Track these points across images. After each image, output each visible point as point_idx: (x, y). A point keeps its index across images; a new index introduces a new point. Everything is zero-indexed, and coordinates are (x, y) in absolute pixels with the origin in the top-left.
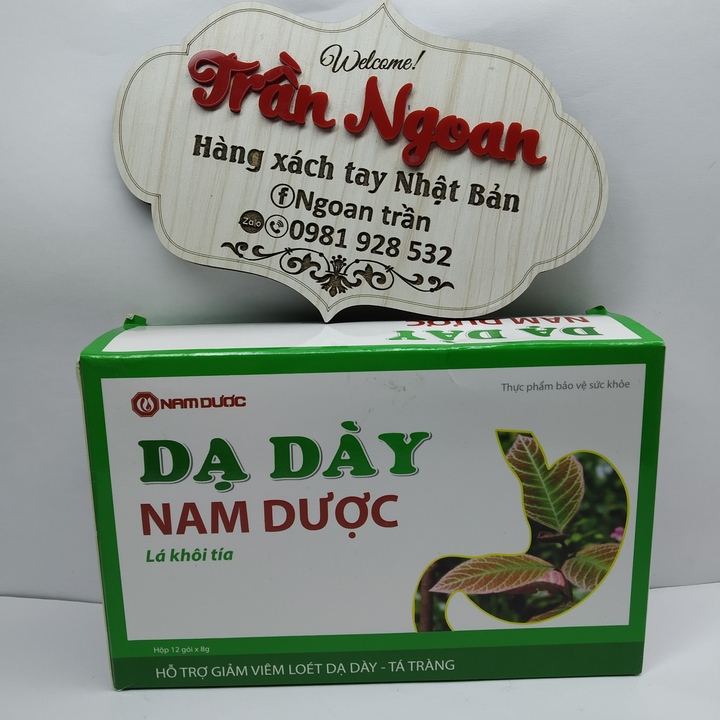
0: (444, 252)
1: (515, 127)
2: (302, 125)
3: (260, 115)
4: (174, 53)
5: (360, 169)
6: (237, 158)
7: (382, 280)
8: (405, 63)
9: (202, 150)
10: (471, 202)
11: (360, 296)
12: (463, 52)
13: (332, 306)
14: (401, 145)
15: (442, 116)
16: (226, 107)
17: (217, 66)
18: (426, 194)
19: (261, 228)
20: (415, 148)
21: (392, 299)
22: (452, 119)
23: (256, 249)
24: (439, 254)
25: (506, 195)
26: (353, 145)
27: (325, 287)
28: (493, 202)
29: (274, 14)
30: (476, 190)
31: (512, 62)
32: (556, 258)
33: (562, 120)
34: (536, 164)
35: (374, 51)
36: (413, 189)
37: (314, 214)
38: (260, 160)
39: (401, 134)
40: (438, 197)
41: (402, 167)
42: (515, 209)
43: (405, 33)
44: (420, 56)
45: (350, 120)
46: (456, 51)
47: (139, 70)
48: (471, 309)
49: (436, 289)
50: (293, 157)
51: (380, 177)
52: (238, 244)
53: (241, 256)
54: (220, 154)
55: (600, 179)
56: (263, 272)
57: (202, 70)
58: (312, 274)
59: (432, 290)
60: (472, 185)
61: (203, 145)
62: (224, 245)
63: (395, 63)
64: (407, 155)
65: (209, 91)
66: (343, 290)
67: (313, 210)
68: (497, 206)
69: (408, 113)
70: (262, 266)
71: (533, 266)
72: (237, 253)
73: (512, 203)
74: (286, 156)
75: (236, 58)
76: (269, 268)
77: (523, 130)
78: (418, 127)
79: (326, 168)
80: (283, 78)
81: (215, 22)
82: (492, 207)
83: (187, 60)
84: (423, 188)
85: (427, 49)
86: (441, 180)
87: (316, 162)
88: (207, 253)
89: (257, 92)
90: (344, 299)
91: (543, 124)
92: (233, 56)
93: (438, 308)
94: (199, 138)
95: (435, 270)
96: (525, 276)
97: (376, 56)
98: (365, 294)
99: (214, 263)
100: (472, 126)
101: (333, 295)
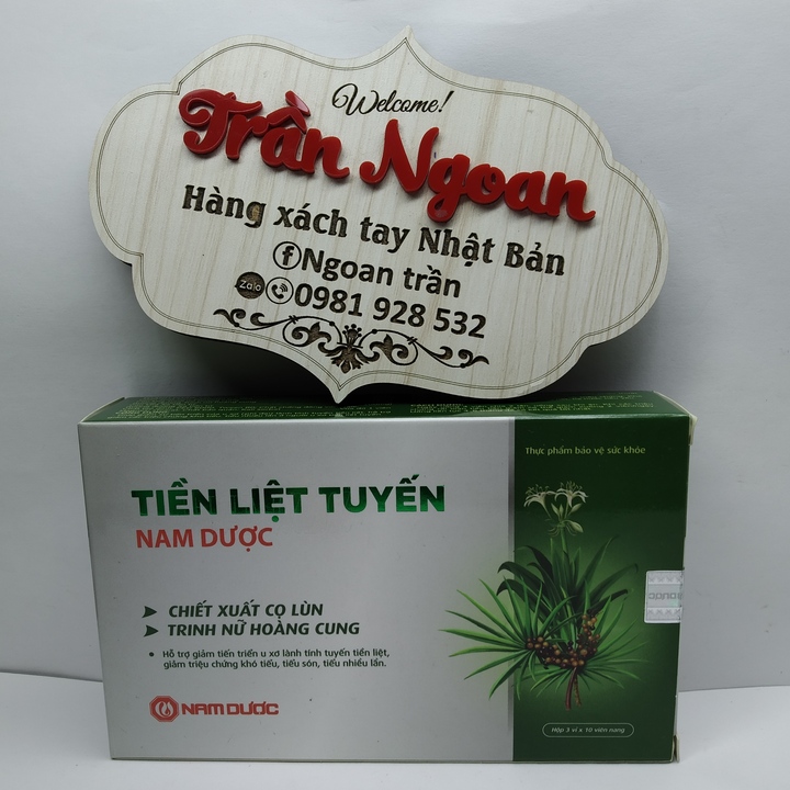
0: (477, 321)
1: (559, 178)
2: (310, 174)
3: (262, 163)
4: (163, 93)
5: (378, 226)
6: (234, 212)
7: (404, 353)
8: (431, 105)
9: (193, 202)
10: (508, 263)
11: (377, 372)
12: (497, 92)
13: (344, 384)
14: (426, 198)
15: (473, 164)
16: (222, 155)
17: (212, 107)
18: (455, 254)
19: (260, 292)
20: (441, 202)
21: (415, 375)
22: (485, 168)
23: (255, 317)
24: (471, 324)
25: (549, 256)
26: (369, 197)
27: (335, 361)
28: (534, 264)
29: (280, 49)
30: (514, 249)
31: (554, 103)
32: (609, 329)
33: (613, 169)
34: (583, 220)
35: (395, 92)
36: (440, 248)
37: (324, 276)
38: (261, 214)
39: (426, 185)
40: (469, 258)
41: (427, 223)
42: (560, 272)
43: (430, 71)
44: (448, 98)
45: (366, 169)
46: (489, 92)
47: (121, 111)
49: (467, 365)
50: (299, 211)
51: (402, 234)
52: (233, 312)
53: (237, 325)
54: (214, 207)
55: (659, 237)
56: (262, 344)
57: (195, 111)
58: (321, 346)
59: (463, 366)
60: (509, 244)
61: (194, 197)
62: (218, 312)
63: (419, 105)
64: (433, 209)
65: (202, 135)
66: (358, 365)
67: (322, 271)
68: (538, 269)
69: (433, 161)
70: (261, 337)
72: (232, 321)
73: (556, 265)
74: (292, 210)
75: (234, 98)
76: (270, 339)
77: (567, 181)
78: (446, 177)
79: (338, 225)
80: (289, 121)
81: (212, 57)
82: (532, 269)
83: (178, 99)
84: (452, 247)
85: (455, 89)
86: (473, 238)
87: (327, 217)
88: (197, 322)
89: (259, 137)
90: (358, 376)
91: (591, 174)
92: (231, 96)
93: (470, 386)
94: (190, 188)
95: (464, 342)
96: (573, 350)
97: (397, 97)
98: (384, 370)
99: (205, 334)
100: (508, 177)
101: (345, 371)
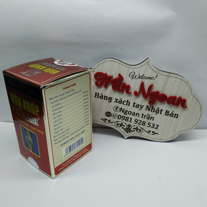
0: (157, 126)
1: (180, 98)
2: (123, 92)
3: (112, 89)
5: (137, 104)
6: (106, 99)
7: (140, 131)
8: (152, 78)
9: (97, 96)
10: (165, 115)
11: (134, 134)
12: (168, 76)
13: (127, 135)
15: (161, 93)
18: (154, 112)
19: (110, 116)
20: (152, 101)
21: (142, 135)
22: (163, 94)
23: (109, 121)
24: (155, 126)
25: (175, 114)
26: (136, 98)
27: (125, 131)
28: (171, 115)
29: (117, 62)
30: (167, 112)
31: (182, 80)
32: (186, 130)
33: (193, 96)
35: (144, 74)
36: (150, 110)
37: (124, 114)
38: (112, 99)
39: (149, 96)
40: (157, 113)
41: (148, 104)
42: (177, 117)
43: (153, 70)
44: (156, 77)
45: (135, 92)
46: (166, 76)
49: (154, 134)
50: (120, 100)
51: (142, 106)
52: (105, 119)
53: (105, 122)
54: (101, 97)
55: (201, 112)
57: (98, 77)
58: (123, 128)
59: (153, 134)
62: (101, 119)
63: (149, 78)
64: (150, 103)
66: (130, 132)
67: (124, 113)
69: (151, 91)
70: (110, 125)
71: (180, 132)
72: (104, 121)
74: (118, 99)
76: (112, 125)
77: (182, 98)
79: (128, 103)
81: (101, 64)
83: (94, 73)
84: (153, 109)
85: (158, 75)
86: (158, 109)
88: (97, 120)
89: (112, 84)
90: (130, 134)
91: (188, 97)
92: (106, 74)
93: (154, 139)
94: (96, 93)
95: (154, 130)
96: (177, 134)
97: (144, 76)
98: (135, 134)
99: (99, 123)
100: (168, 96)
101: (127, 133)
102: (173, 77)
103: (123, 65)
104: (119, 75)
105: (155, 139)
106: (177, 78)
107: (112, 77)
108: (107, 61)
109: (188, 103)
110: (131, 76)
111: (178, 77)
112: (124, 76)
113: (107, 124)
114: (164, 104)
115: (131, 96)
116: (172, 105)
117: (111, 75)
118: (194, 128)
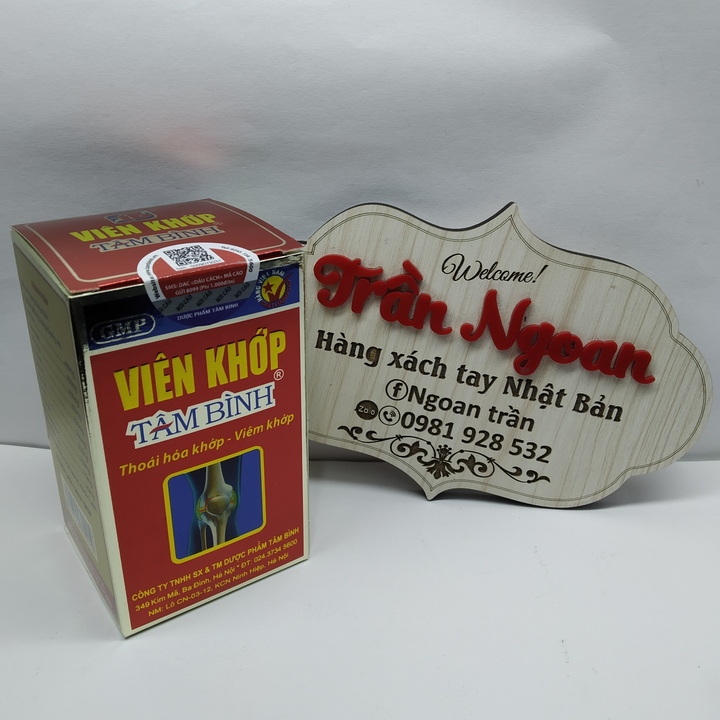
0: (545, 451)
1: (628, 348)
2: (420, 328)
3: (380, 317)
5: (471, 372)
6: (357, 353)
7: (483, 468)
8: (526, 277)
9: (324, 344)
10: (576, 409)
11: (461, 480)
12: (586, 269)
13: (436, 487)
14: (514, 354)
15: (558, 330)
16: (348, 308)
18: (533, 398)
19: (374, 416)
20: (527, 360)
21: (490, 485)
22: (567, 335)
23: (369, 434)
24: (539, 452)
25: (611, 406)
26: (466, 350)
27: (430, 470)
28: (597, 411)
29: (399, 219)
30: (582, 401)
31: (635, 282)
32: (650, 465)
33: (676, 341)
34: (644, 380)
35: (496, 263)
36: (521, 393)
37: (425, 408)
38: (379, 356)
39: (515, 343)
40: (544, 402)
41: (512, 372)
42: (617, 419)
43: (530, 247)
44: (542, 271)
45: (466, 329)
46: (579, 268)
48: (563, 500)
49: (533, 481)
50: (409, 357)
51: (490, 380)
52: (353, 428)
53: (355, 438)
54: (340, 348)
55: (705, 399)
56: (374, 454)
58: (419, 458)
59: (529, 482)
60: (579, 395)
61: (325, 340)
62: (340, 428)
63: (516, 275)
64: (519, 366)
65: (334, 295)
66: (447, 474)
67: (424, 404)
68: (600, 415)
69: (524, 325)
70: (374, 448)
71: (627, 470)
72: (352, 435)
73: (615, 412)
74: (402, 355)
75: (360, 263)
76: (380, 451)
77: (636, 351)
79: (439, 369)
81: (341, 223)
82: (595, 415)
83: (312, 260)
84: (531, 393)
85: (550, 263)
86: (549, 388)
87: (431, 363)
88: (325, 434)
90: (446, 482)
91: (657, 345)
92: (358, 262)
93: (533, 497)
94: (321, 333)
95: (533, 465)
96: (618, 478)
97: (497, 268)
98: (467, 480)
99: (331, 443)
100: (585, 343)
101: (437, 478)
102: (601, 271)
103: (419, 228)
104: (407, 265)
105: (536, 498)
106: (616, 274)
107: (380, 271)
108: (360, 215)
109: (658, 367)
110: (450, 268)
111: (622, 270)
112: (425, 270)
113: (363, 447)
114: (572, 370)
115: (451, 341)
116: (600, 375)
117: (375, 267)
118: (680, 454)
